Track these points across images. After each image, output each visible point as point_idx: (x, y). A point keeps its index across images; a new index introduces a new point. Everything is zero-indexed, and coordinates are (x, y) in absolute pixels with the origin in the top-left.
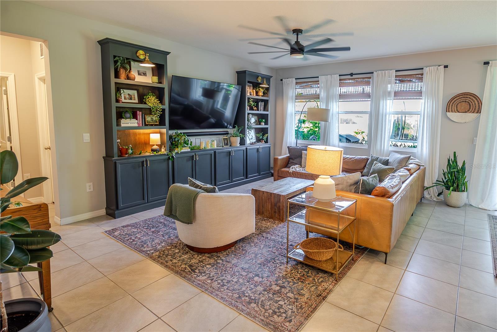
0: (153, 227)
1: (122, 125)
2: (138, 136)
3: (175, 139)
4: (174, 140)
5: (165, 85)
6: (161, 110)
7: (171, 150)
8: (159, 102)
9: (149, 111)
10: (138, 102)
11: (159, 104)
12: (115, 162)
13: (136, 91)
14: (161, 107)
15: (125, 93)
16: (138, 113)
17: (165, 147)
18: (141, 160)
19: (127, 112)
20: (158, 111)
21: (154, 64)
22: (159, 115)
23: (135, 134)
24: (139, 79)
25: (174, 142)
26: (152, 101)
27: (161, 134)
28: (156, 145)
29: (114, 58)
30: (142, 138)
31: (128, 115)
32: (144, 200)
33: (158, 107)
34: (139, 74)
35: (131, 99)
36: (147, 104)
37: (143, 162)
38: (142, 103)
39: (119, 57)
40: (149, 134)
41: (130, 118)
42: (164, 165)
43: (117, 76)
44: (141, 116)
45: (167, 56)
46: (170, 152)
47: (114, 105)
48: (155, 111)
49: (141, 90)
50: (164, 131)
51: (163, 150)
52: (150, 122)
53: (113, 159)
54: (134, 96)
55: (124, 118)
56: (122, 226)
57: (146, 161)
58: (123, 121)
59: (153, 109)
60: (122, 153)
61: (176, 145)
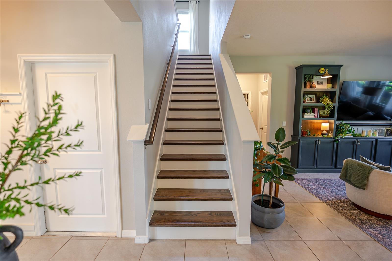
0: (323, 185)
1: (305, 117)
2: (313, 124)
3: (341, 127)
4: (339, 128)
5: (337, 89)
6: (332, 107)
7: (336, 135)
8: (331, 101)
9: (324, 108)
10: (315, 102)
11: (331, 103)
12: (299, 139)
13: (315, 95)
14: (332, 104)
15: (308, 97)
16: (316, 109)
17: (331, 132)
18: (315, 140)
19: (308, 109)
20: (330, 107)
21: (331, 75)
22: (330, 110)
23: (311, 123)
24: (319, 87)
25: (339, 130)
26: (326, 101)
27: (330, 123)
28: (326, 131)
29: (305, 76)
30: (316, 125)
31: (309, 111)
32: (314, 166)
33: (330, 105)
34: (318, 84)
35: (311, 100)
36: (322, 103)
37: (316, 141)
38: (318, 103)
39: (307, 75)
40: (321, 123)
41: (310, 112)
42: (330, 146)
43: (305, 87)
44: (317, 111)
45: (341, 68)
46: (335, 136)
47: (302, 104)
48: (328, 108)
49: (318, 94)
50: (333, 121)
51: (330, 135)
52: (322, 115)
53: (298, 137)
54: (314, 98)
55: (306, 113)
56: (301, 179)
57: (318, 141)
58: (306, 114)
59: (326, 106)
60: (303, 134)
61: (341, 132)
